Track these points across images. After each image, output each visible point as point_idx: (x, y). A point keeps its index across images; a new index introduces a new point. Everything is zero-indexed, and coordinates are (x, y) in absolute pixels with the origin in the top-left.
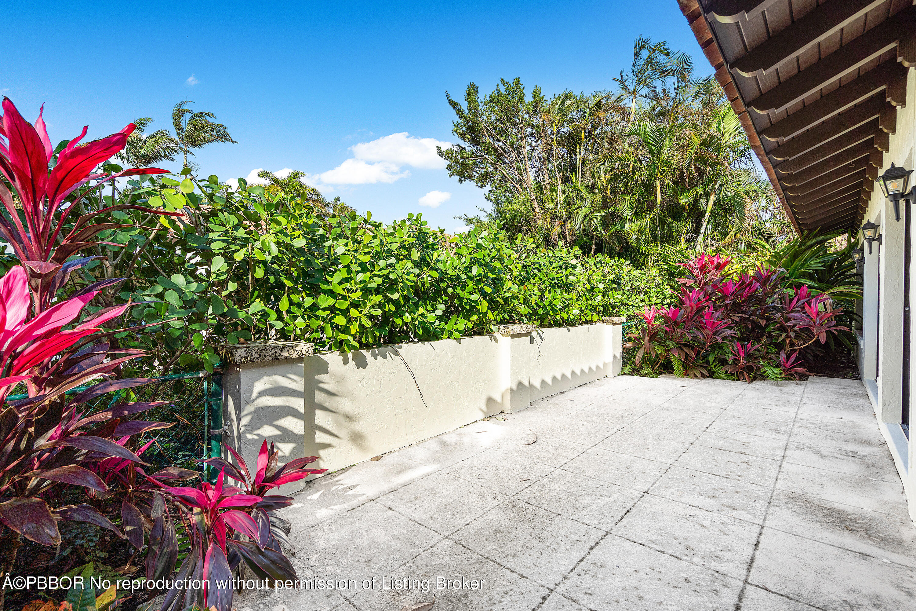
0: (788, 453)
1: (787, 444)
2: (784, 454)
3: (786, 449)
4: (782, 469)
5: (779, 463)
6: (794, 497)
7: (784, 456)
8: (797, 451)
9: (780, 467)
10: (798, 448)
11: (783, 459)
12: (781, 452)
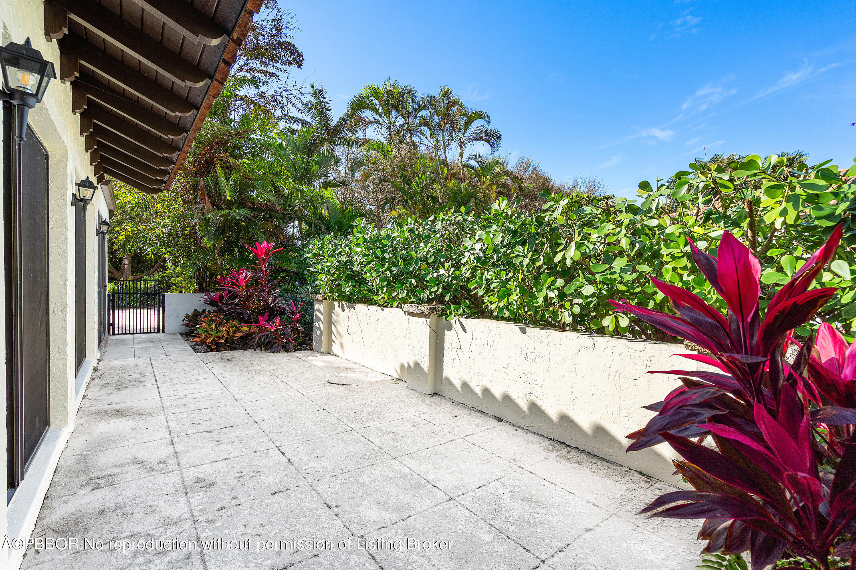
0: (170, 450)
1: (179, 464)
2: (174, 448)
3: (176, 455)
4: (167, 430)
5: (173, 435)
6: (150, 414)
7: (173, 444)
8: (163, 458)
9: (170, 432)
10: (164, 462)
11: (172, 440)
12: (179, 447)
